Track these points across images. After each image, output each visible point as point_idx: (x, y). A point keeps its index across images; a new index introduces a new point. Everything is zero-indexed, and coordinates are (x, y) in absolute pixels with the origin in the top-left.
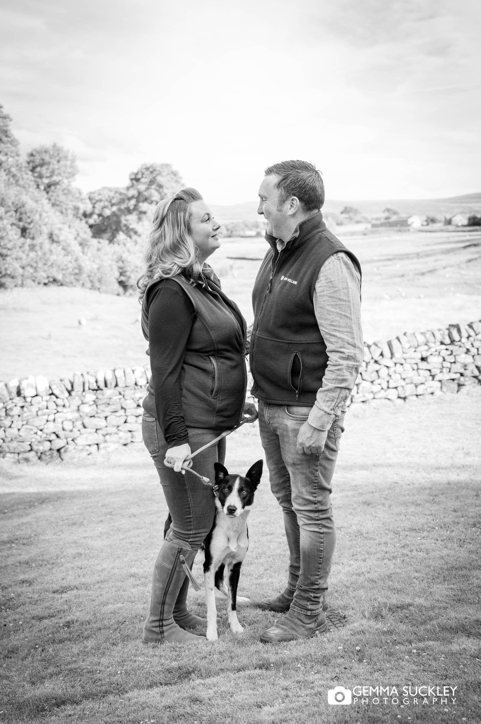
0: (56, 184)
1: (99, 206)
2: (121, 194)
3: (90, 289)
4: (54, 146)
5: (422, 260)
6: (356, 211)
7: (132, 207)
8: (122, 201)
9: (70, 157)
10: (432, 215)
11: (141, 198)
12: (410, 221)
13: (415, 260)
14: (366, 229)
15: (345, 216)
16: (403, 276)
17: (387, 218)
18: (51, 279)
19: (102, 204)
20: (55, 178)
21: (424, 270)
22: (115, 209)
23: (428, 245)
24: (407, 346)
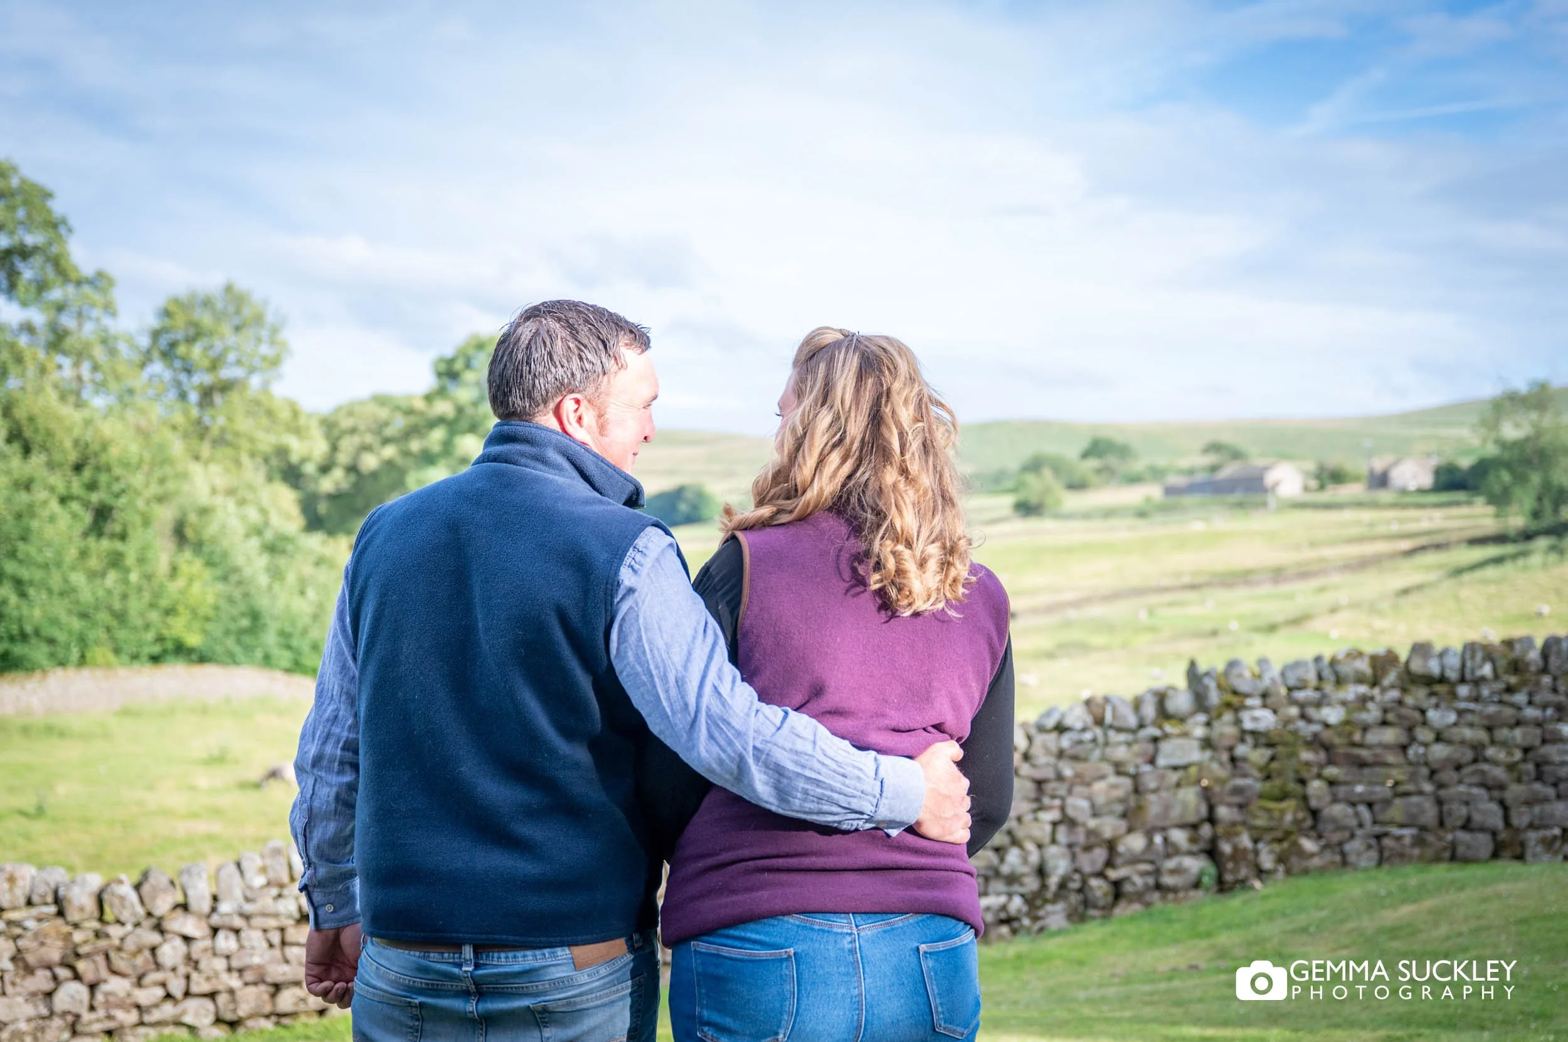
0: (226, 387)
1: (348, 445)
2: (410, 412)
3: (288, 671)
4: (229, 289)
5: (1285, 588)
6: (1124, 451)
7: (436, 448)
8: (412, 432)
9: (269, 318)
10: (1335, 460)
11: (464, 424)
12: (1270, 478)
13: (1266, 589)
14: (1148, 500)
15: (1093, 463)
16: (1214, 633)
17: (1214, 469)
18: (170, 645)
19: (356, 440)
20: (226, 373)
21: (1279, 618)
22: (389, 452)
23: (1313, 544)
24: (259, 881)
